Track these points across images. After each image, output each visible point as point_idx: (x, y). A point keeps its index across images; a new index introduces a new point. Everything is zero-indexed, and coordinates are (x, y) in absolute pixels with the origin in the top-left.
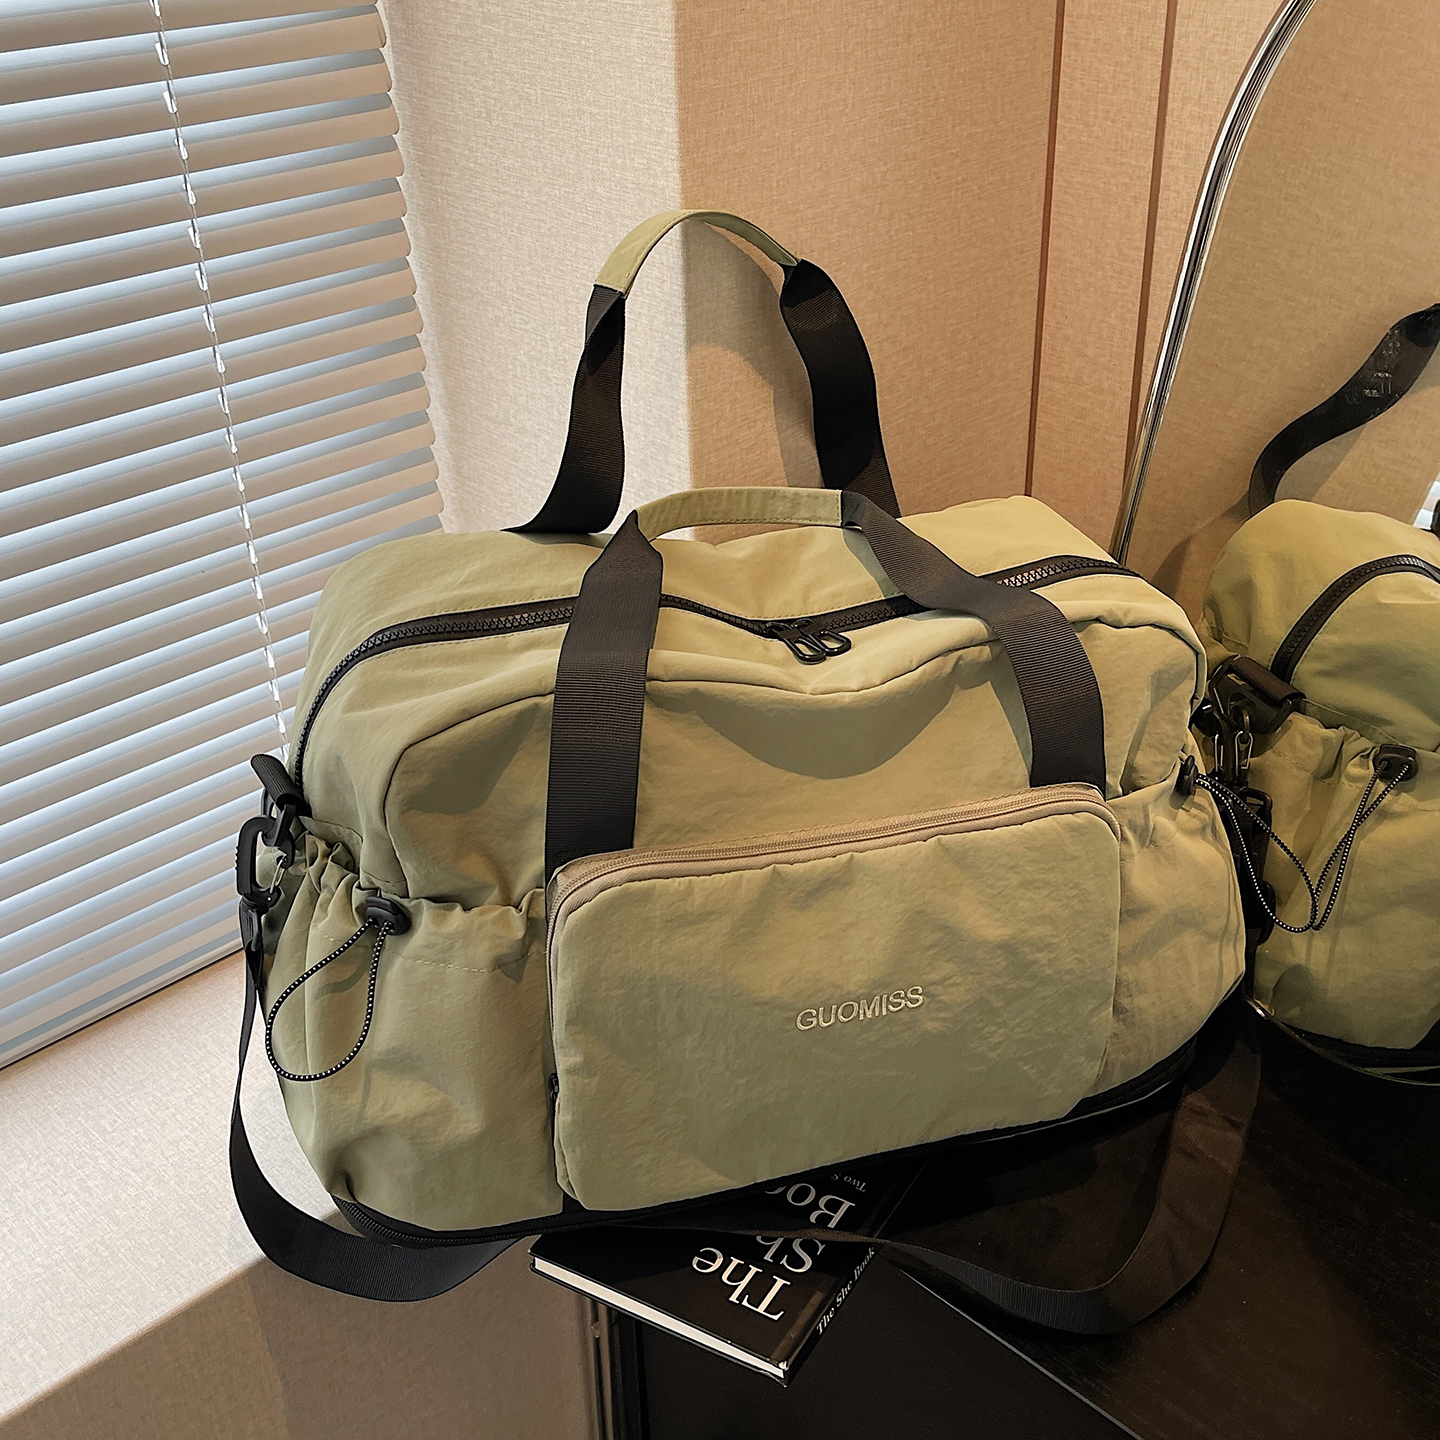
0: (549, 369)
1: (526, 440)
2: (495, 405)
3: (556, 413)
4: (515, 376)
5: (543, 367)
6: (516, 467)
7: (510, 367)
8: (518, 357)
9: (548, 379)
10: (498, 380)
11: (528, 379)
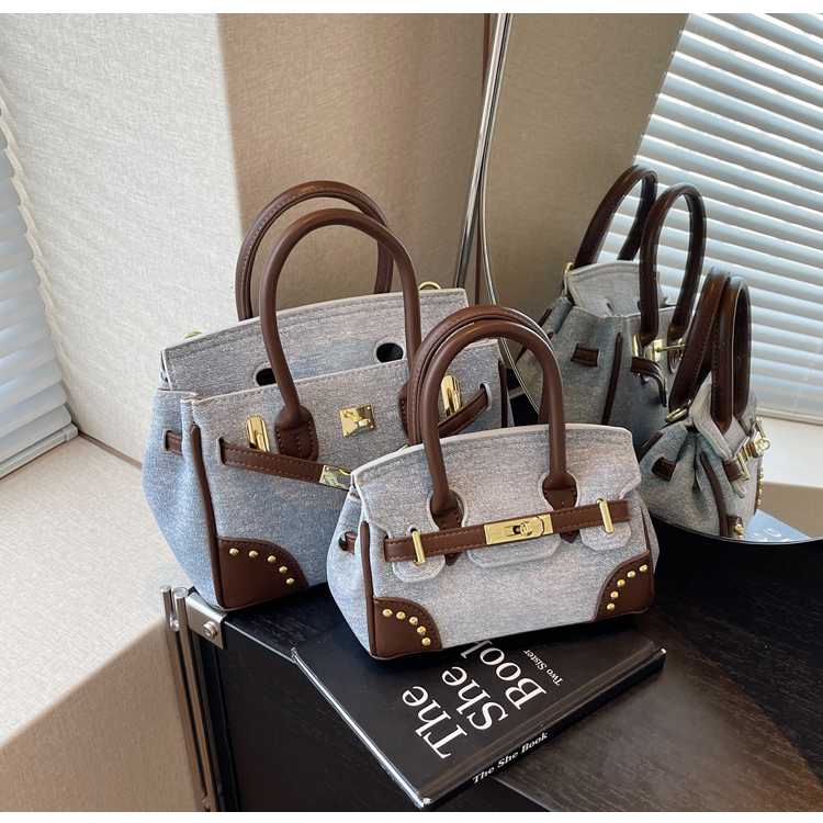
0: (92, 32)
1: (79, 102)
2: (50, 73)
3: (103, 72)
4: (64, 44)
5: (86, 31)
6: (73, 127)
7: (59, 35)
8: (64, 25)
9: (93, 41)
10: (49, 50)
11: (75, 44)
